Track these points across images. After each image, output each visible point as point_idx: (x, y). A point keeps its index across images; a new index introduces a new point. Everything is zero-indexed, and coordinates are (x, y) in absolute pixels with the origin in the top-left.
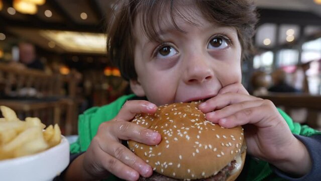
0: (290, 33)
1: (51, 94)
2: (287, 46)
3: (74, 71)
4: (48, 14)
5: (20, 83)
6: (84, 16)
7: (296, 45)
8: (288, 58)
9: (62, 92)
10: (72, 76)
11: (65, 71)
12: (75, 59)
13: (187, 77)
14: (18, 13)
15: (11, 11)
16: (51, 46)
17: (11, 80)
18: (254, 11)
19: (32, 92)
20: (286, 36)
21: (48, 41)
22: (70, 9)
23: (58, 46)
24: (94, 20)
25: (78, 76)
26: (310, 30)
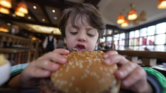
0: (110, 32)
1: (27, 47)
2: (109, 36)
3: (38, 39)
4: (30, 18)
5: (14, 42)
6: (44, 20)
7: (112, 35)
8: (109, 39)
9: (33, 46)
10: (37, 40)
11: (34, 39)
12: (39, 35)
13: (78, 39)
14: (17, 16)
15: (14, 15)
16: (30, 29)
17: (10, 40)
18: (105, 26)
19: (19, 46)
20: (109, 33)
21: (29, 28)
22: (38, 17)
23: (33, 30)
24: (47, 22)
25: (40, 41)
26: (116, 31)
